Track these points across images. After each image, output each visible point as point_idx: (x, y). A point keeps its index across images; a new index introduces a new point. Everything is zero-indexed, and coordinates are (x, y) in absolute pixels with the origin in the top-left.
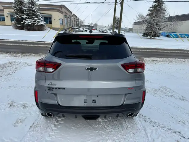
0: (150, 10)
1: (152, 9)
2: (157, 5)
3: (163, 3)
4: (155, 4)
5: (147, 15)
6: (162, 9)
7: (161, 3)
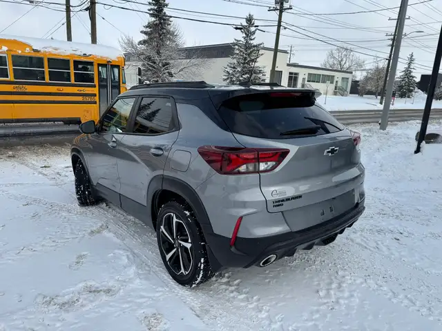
0: (145, 33)
1: (148, 30)
2: (158, 22)
3: (168, 20)
4: (153, 19)
5: (140, 43)
6: (169, 32)
7: (164, 20)
